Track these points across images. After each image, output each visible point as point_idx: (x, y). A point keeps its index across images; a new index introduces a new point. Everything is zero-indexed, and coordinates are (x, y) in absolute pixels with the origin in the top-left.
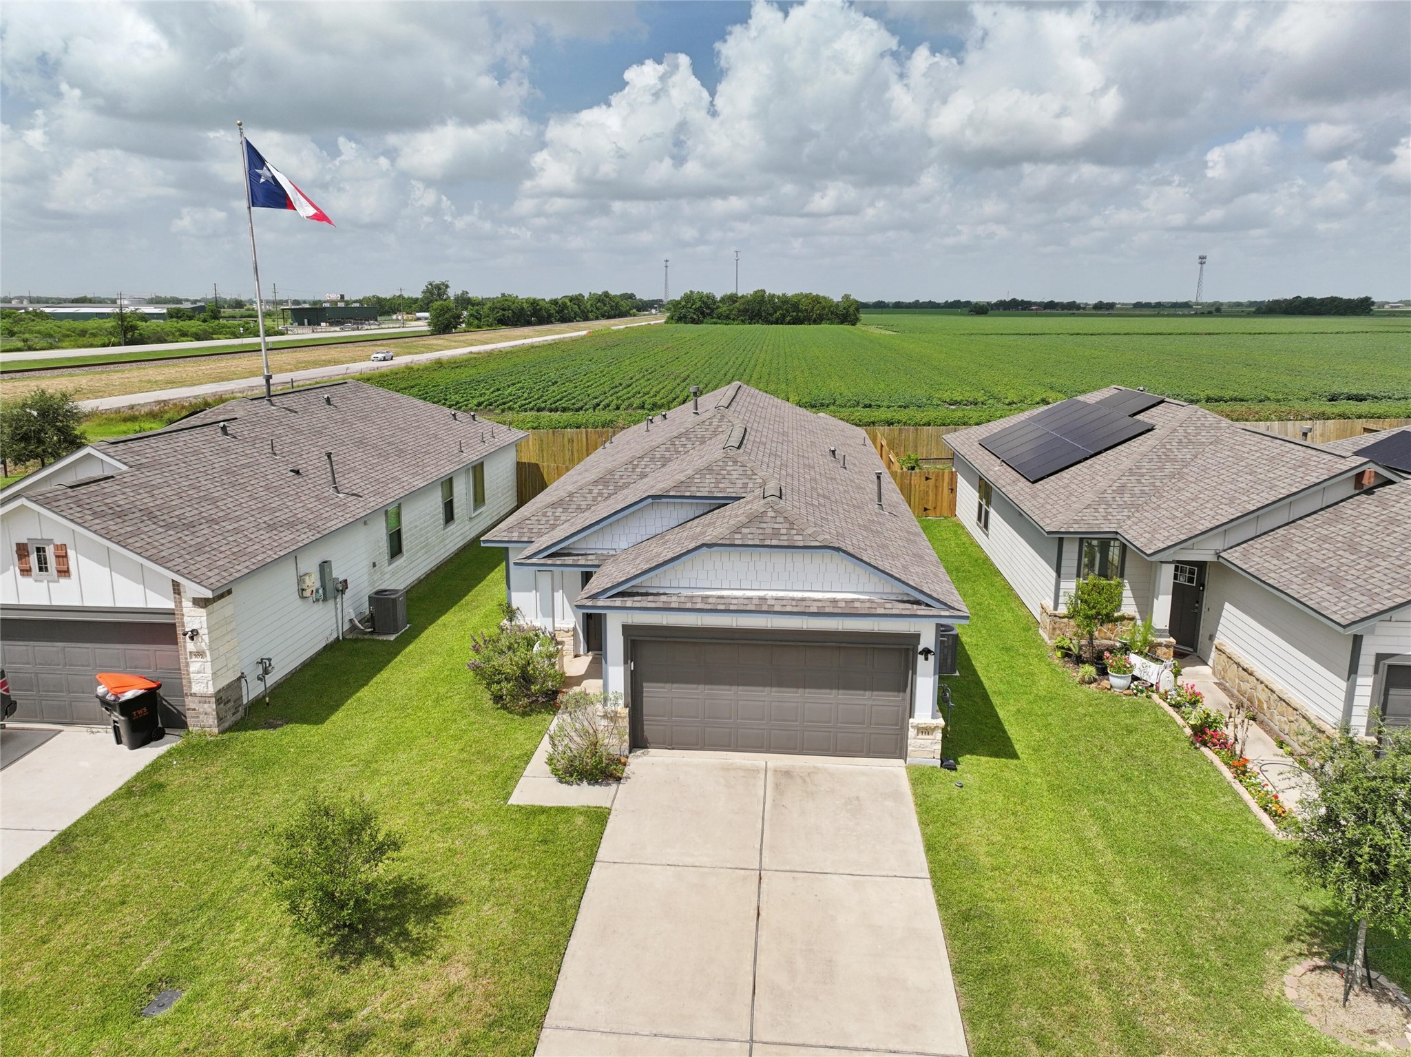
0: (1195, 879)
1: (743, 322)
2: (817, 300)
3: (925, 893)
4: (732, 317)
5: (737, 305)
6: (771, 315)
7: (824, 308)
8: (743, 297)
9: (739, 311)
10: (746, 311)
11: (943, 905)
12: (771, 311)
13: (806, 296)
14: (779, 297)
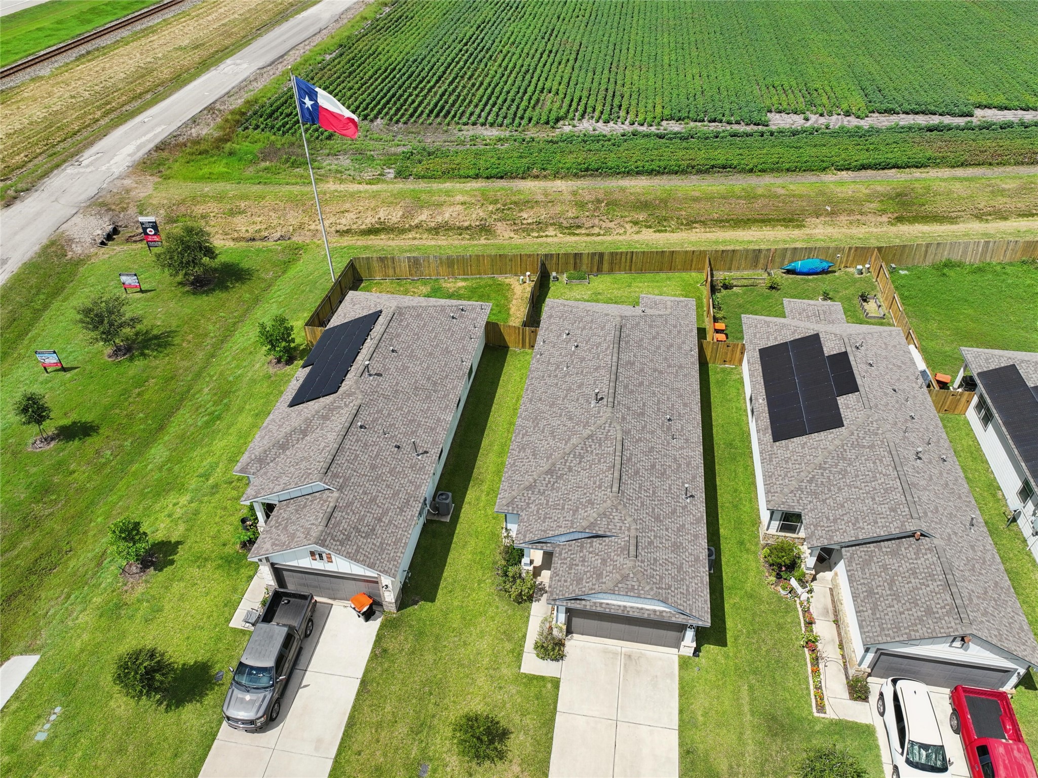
0: (776, 735)
3: (675, 736)
11: (681, 745)
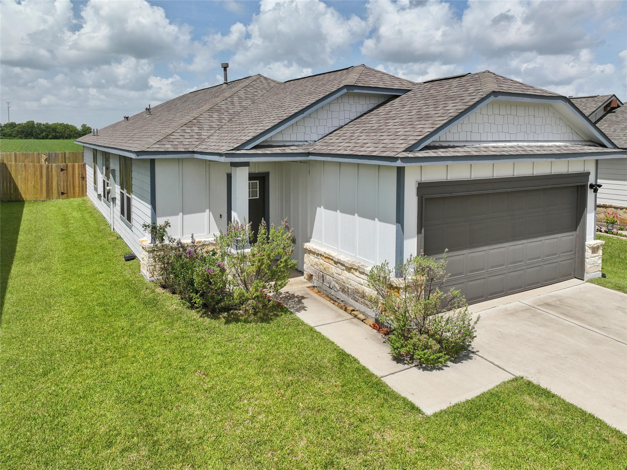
1: (21, 138)
2: (67, 127)
4: (14, 135)
5: (16, 128)
6: (39, 134)
7: (71, 131)
8: (19, 124)
9: (18, 132)
10: (23, 132)
12: (39, 132)
13: (61, 125)
14: (44, 125)
